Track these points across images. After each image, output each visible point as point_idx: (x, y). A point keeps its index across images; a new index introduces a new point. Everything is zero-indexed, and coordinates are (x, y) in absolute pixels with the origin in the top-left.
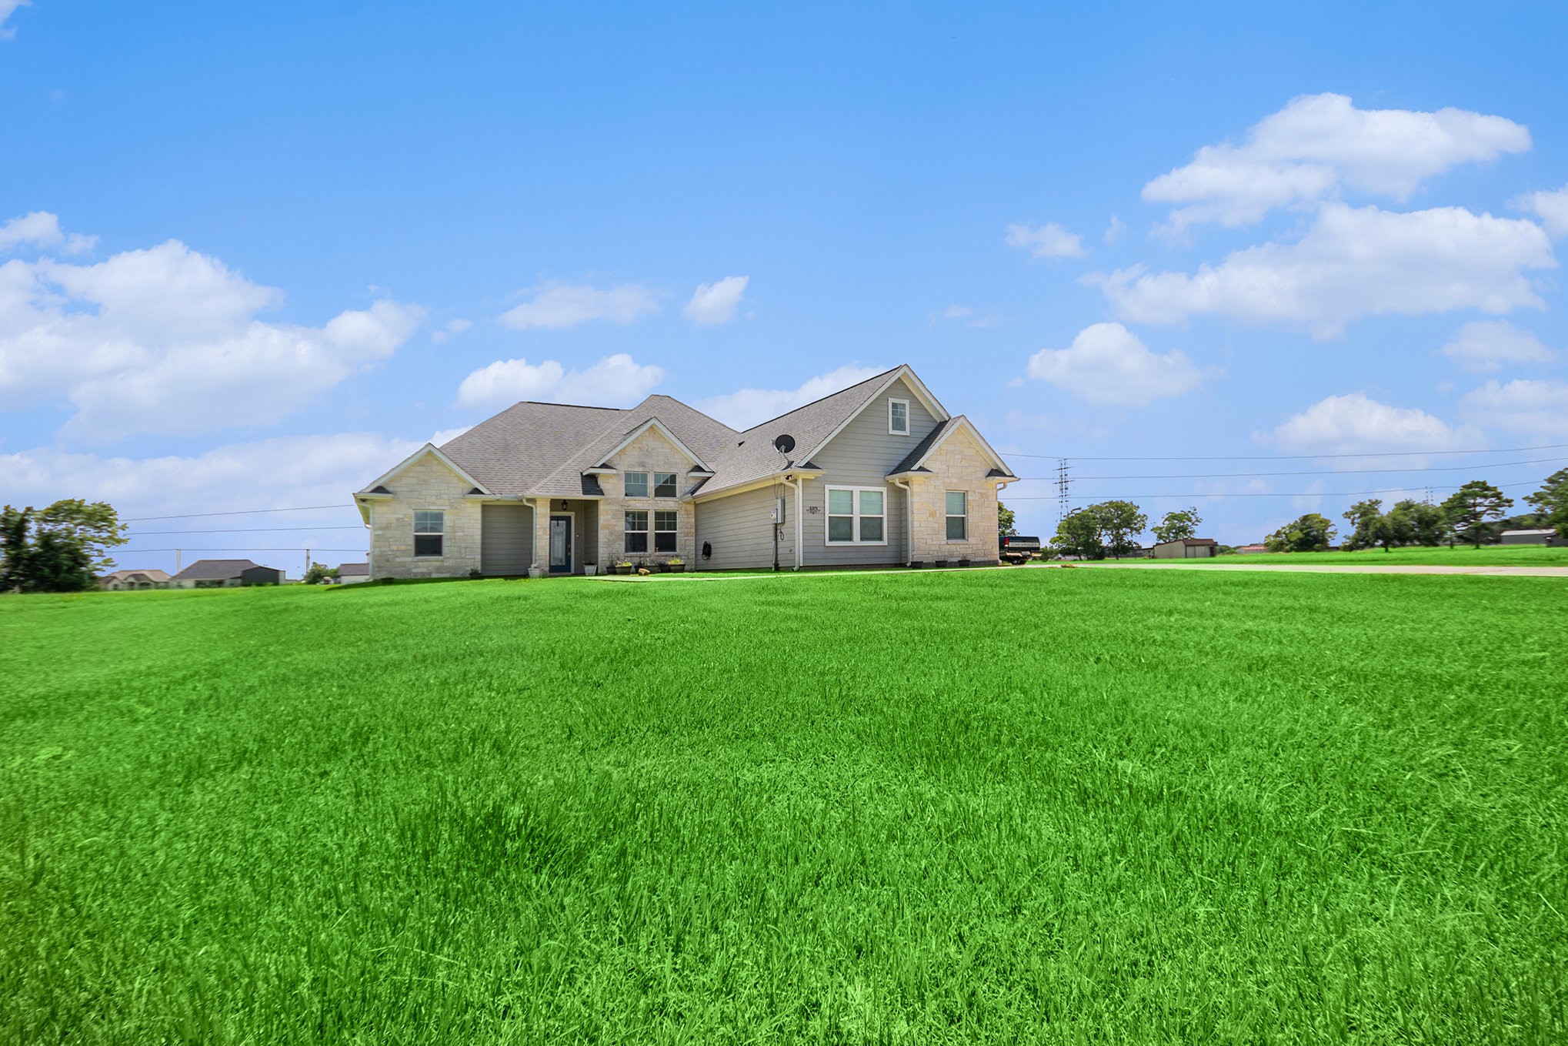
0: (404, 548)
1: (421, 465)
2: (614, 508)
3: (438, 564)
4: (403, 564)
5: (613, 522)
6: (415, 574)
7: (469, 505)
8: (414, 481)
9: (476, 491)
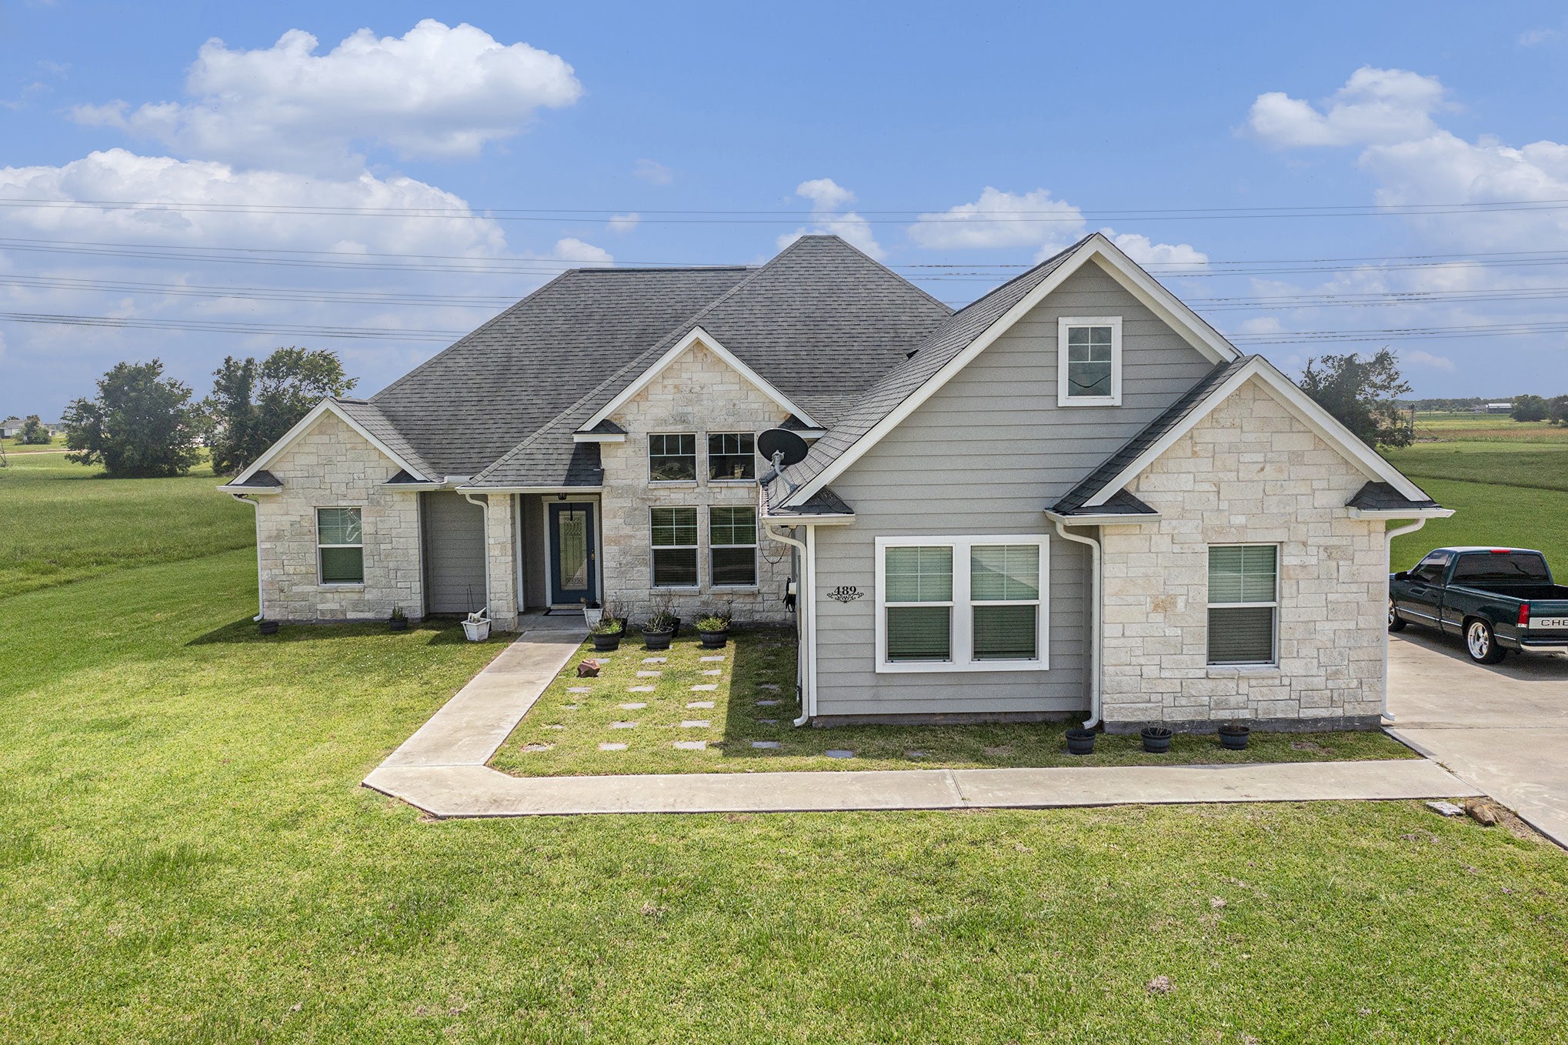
0: (303, 569)
1: (321, 433)
2: (627, 503)
3: (356, 596)
4: (303, 597)
5: (627, 531)
6: (322, 612)
7: (397, 498)
8: (312, 460)
9: (403, 477)
